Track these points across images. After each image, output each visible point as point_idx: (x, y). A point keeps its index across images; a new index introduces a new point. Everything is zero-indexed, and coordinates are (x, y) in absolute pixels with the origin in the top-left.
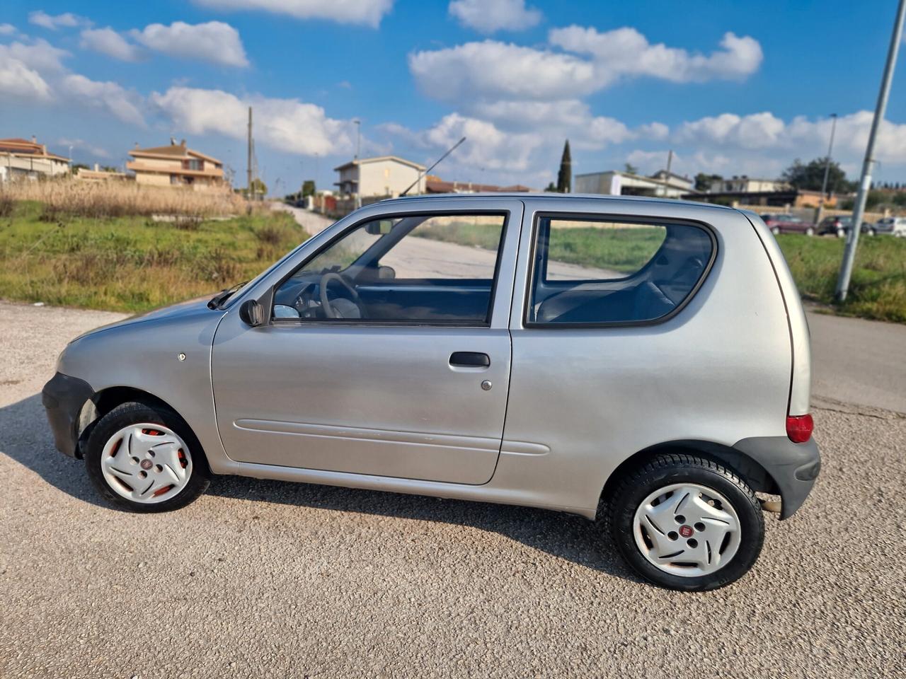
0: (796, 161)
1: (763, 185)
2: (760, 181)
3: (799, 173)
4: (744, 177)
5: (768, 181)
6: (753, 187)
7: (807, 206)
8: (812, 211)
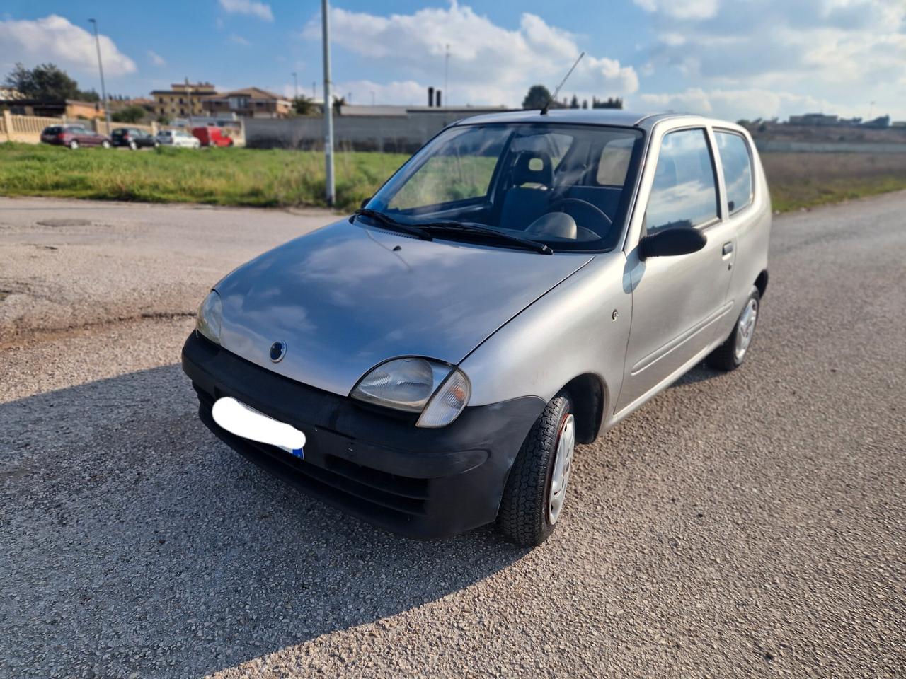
7: (81, 117)
8: (88, 123)
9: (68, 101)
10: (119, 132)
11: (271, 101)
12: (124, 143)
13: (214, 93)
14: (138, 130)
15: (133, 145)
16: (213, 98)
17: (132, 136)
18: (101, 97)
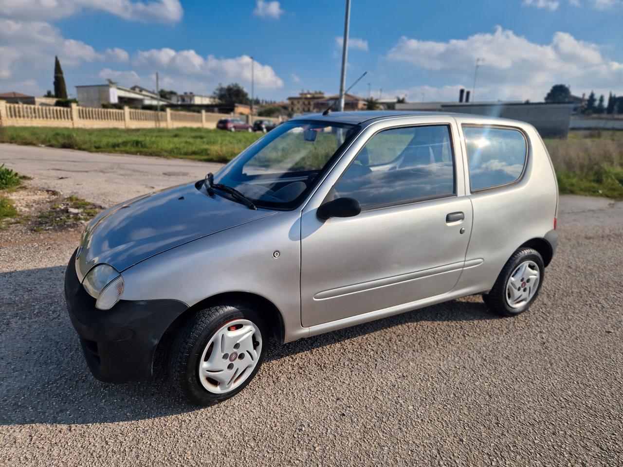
0: (220, 84)
1: (204, 99)
2: (201, 96)
3: (223, 93)
4: (191, 93)
5: (206, 97)
6: (198, 101)
7: (241, 114)
8: (244, 117)
9: (236, 105)
10: (258, 123)
11: (355, 102)
12: (260, 129)
13: (322, 98)
14: (269, 121)
15: (265, 130)
16: (320, 101)
17: (265, 124)
18: (261, 102)
